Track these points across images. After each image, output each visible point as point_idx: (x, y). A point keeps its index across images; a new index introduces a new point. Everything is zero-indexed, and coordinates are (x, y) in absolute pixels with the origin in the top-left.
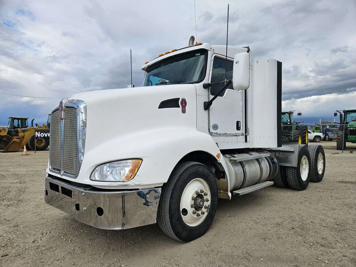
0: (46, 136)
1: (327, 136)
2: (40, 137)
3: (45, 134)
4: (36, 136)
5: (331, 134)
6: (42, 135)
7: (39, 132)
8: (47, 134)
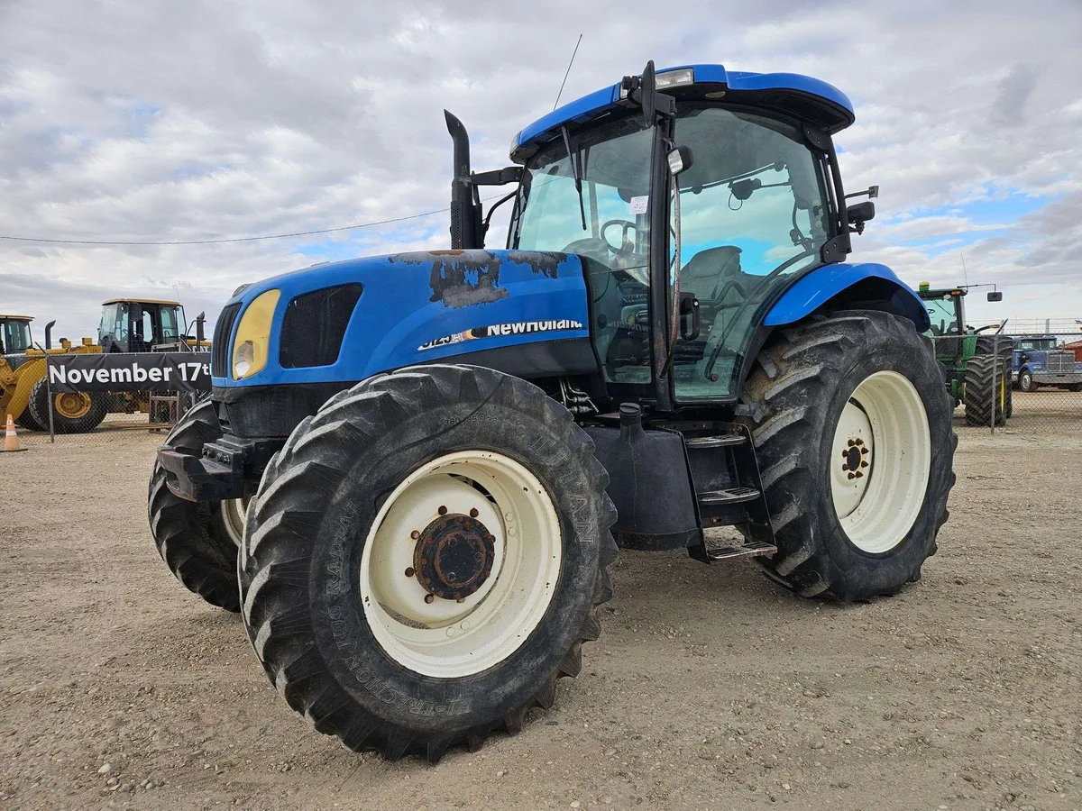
0: (89, 379)
1: (1026, 377)
2: (68, 383)
3: (84, 371)
4: (53, 381)
5: (1040, 370)
6: (74, 376)
7: (63, 367)
8: (92, 371)
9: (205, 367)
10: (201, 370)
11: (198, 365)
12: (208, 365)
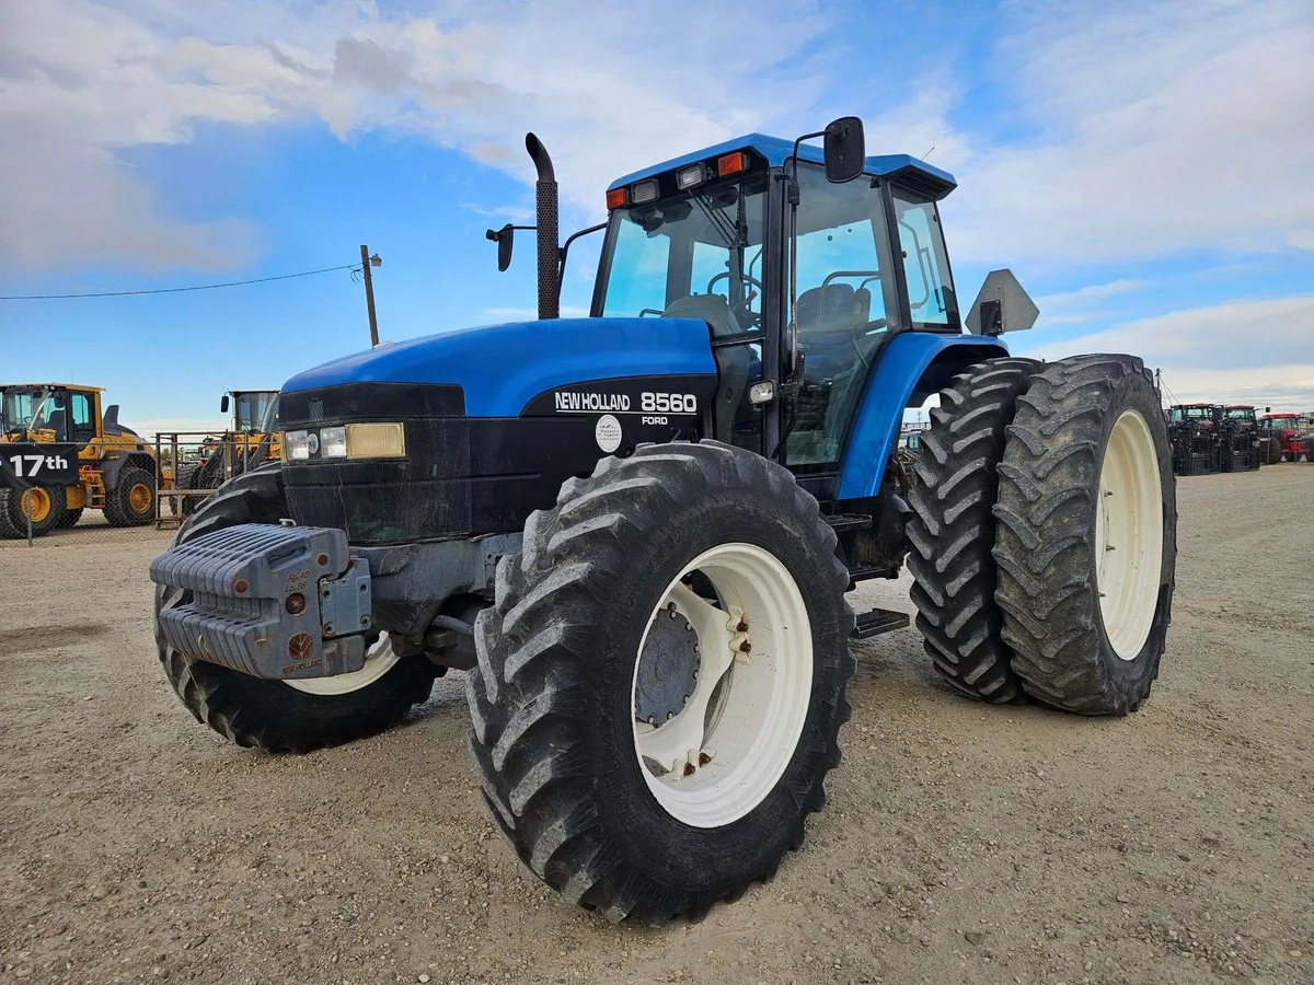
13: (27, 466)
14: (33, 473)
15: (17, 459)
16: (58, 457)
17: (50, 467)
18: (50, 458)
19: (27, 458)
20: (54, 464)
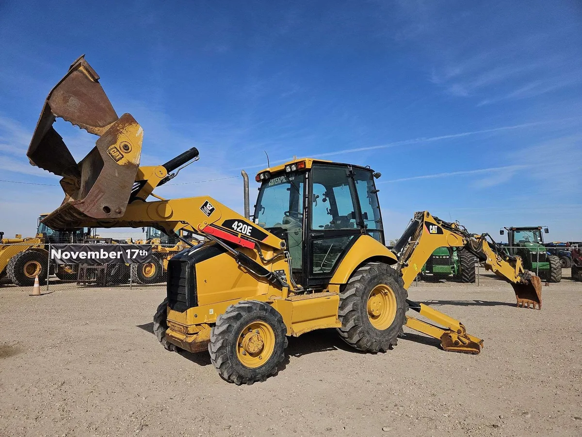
0: (75, 257)
2: (61, 259)
3: (72, 253)
4: (52, 258)
6: (66, 255)
7: (60, 251)
8: (77, 253)
9: (141, 252)
10: (139, 253)
11: (137, 251)
12: (143, 251)
13: (132, 254)
14: (134, 257)
15: (128, 251)
16: (144, 251)
17: (141, 255)
18: (141, 251)
19: (132, 250)
20: (142, 253)
